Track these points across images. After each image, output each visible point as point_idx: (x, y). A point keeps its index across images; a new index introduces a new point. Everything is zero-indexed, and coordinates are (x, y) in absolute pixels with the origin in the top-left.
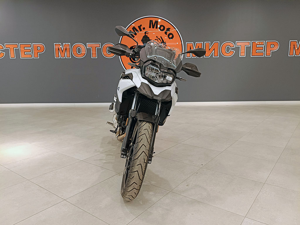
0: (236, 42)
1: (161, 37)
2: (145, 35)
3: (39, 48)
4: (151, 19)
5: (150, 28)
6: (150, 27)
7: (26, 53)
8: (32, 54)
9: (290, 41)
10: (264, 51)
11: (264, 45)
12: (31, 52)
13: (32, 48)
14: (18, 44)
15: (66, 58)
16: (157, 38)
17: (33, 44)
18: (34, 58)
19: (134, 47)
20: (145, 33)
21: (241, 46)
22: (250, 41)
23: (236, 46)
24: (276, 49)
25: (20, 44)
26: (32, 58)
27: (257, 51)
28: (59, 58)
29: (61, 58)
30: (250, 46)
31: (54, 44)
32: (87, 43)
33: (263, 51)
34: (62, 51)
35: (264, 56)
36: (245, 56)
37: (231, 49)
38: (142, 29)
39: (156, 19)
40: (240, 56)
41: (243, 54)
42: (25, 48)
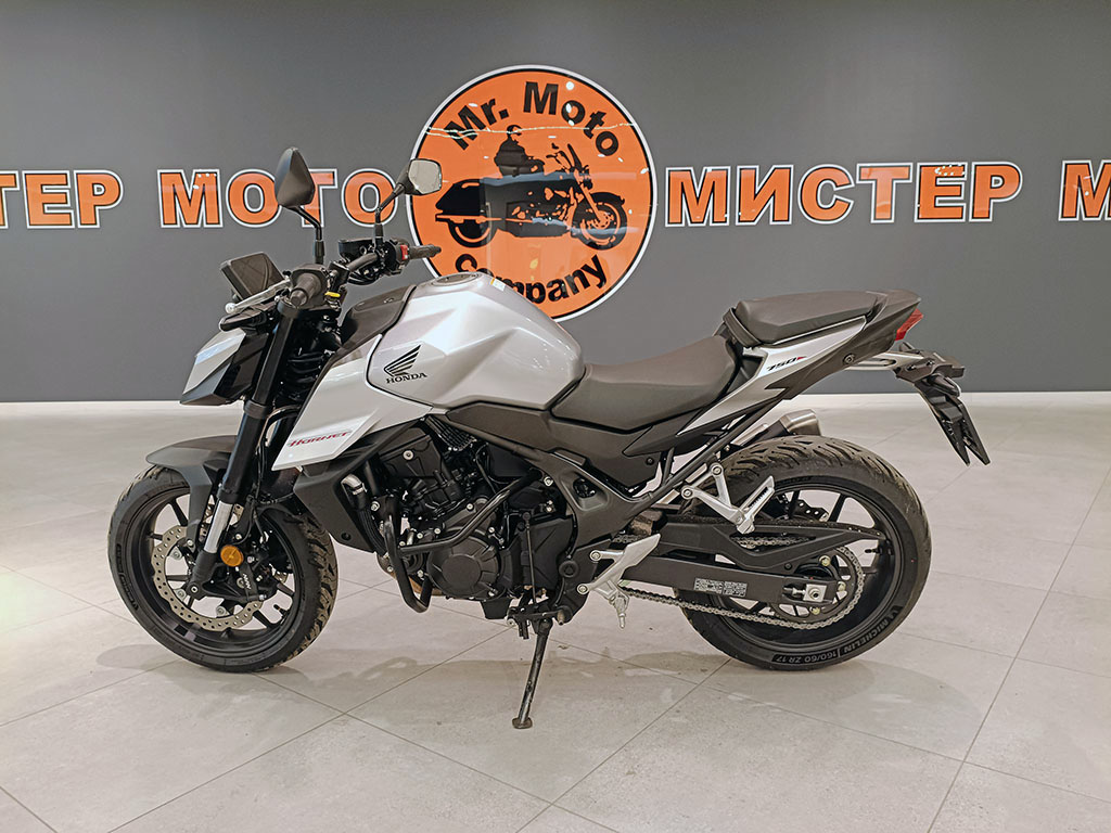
0: (859, 165)
1: (569, 146)
2: (510, 137)
4: (532, 77)
5: (529, 111)
6: (527, 109)
7: (48, 208)
8: (72, 212)
9: (1064, 162)
10: (966, 200)
11: (965, 179)
12: (69, 205)
13: (72, 190)
14: (17, 173)
16: (553, 153)
17: (75, 172)
18: (79, 226)
19: (464, 186)
21: (876, 180)
22: (911, 164)
23: (858, 182)
24: (1012, 192)
25: (24, 172)
26: (73, 226)
27: (940, 202)
28: (178, 226)
29: (185, 226)
30: (911, 181)
31: (159, 171)
33: (961, 201)
34: (190, 201)
35: (964, 220)
36: (892, 221)
37: (838, 193)
38: (497, 116)
39: (553, 79)
40: (873, 221)
41: (883, 212)
42: (44, 187)
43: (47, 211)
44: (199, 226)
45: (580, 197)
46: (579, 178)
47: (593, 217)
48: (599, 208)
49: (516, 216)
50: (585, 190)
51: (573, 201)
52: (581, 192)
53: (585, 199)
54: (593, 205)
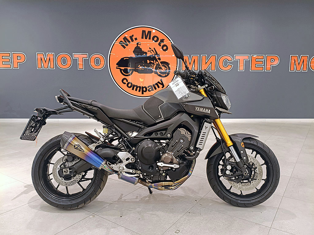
0: (234, 55)
1: (154, 48)
2: (137, 46)
3: (19, 58)
4: (144, 29)
5: (143, 38)
6: (142, 38)
7: (4, 63)
8: (11, 64)
12: (10, 62)
13: (11, 58)
15: (50, 69)
16: (150, 50)
17: (12, 53)
18: (13, 68)
19: (124, 59)
20: (138, 44)
26: (11, 68)
28: (42, 69)
29: (44, 69)
31: (37, 53)
32: (73, 54)
34: (46, 61)
38: (134, 40)
39: (150, 30)
40: (238, 71)
42: (3, 57)
43: (3, 64)
44: (48, 69)
45: (157, 63)
46: (157, 58)
47: (161, 68)
48: (162, 65)
49: (139, 68)
50: (158, 61)
51: (155, 64)
52: (157, 61)
53: (159, 63)
54: (161, 65)
